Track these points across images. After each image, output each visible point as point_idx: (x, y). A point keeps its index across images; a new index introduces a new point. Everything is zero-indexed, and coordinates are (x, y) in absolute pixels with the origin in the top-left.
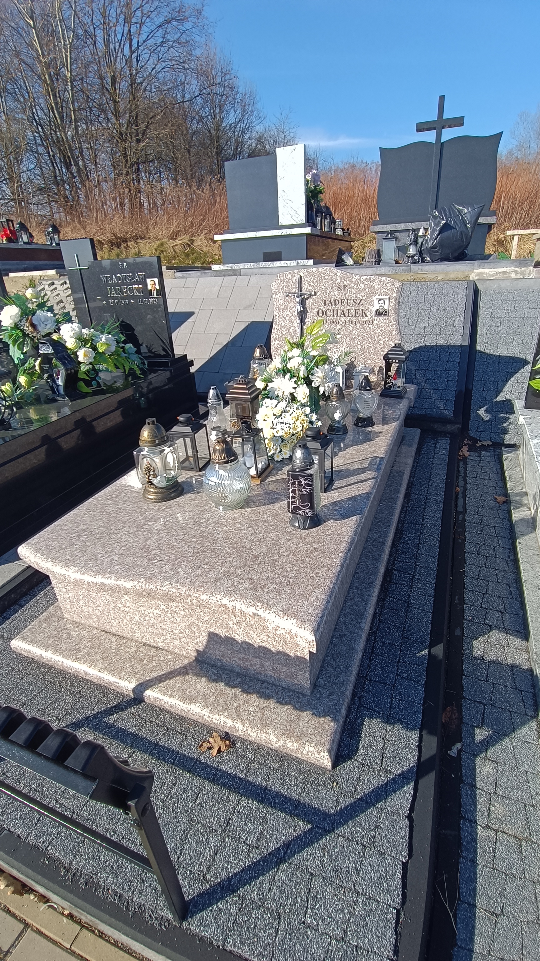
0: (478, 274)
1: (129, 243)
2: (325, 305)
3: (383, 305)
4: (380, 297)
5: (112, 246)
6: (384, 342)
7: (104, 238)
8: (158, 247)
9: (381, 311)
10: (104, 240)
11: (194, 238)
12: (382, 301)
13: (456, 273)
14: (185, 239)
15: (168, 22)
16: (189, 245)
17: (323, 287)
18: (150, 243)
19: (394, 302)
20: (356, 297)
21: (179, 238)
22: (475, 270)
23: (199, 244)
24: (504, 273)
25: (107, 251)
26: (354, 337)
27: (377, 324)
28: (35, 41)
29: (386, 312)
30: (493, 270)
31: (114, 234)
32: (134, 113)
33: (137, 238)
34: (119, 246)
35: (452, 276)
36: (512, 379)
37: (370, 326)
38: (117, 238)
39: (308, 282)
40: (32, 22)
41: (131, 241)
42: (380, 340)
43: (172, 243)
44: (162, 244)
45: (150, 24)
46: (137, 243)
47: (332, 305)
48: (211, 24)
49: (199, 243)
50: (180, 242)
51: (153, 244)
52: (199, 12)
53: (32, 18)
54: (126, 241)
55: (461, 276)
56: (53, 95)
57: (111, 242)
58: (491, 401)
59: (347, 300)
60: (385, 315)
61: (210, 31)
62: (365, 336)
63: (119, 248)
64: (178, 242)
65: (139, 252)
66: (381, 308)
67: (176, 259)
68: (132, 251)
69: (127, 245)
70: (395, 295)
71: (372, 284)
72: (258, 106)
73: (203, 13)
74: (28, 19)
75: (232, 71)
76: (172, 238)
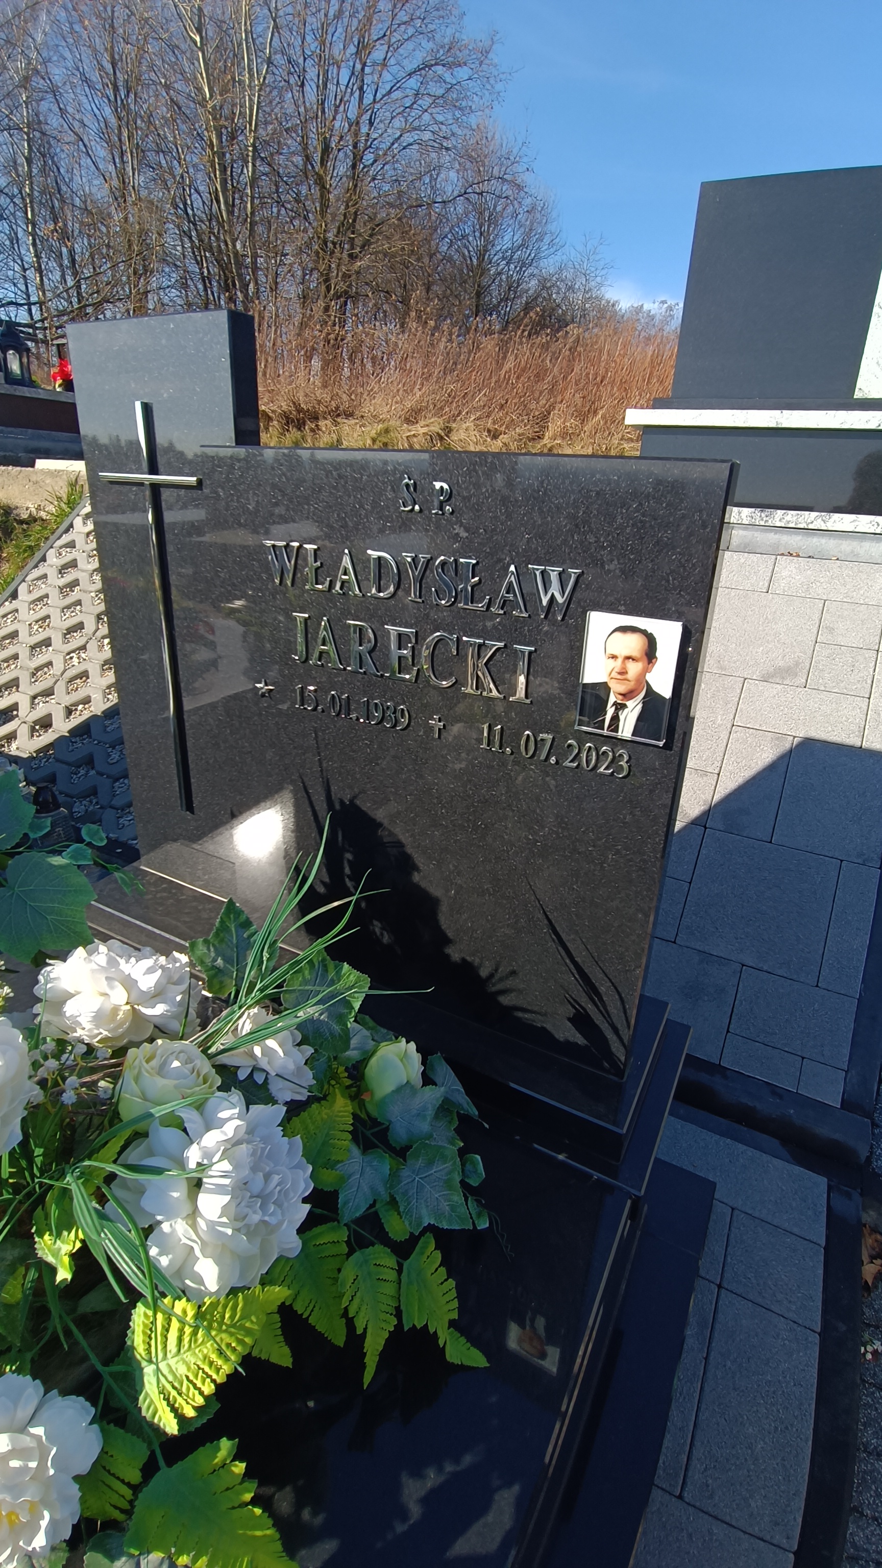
1: (322, 423)
5: (287, 424)
7: (275, 408)
8: (379, 434)
10: (273, 411)
11: (454, 425)
14: (435, 425)
15: (427, 66)
16: (441, 438)
18: (363, 425)
21: (422, 423)
23: (462, 437)
25: (276, 433)
28: (201, 74)
31: (294, 403)
32: (352, 210)
33: (337, 414)
34: (300, 426)
38: (299, 410)
40: (198, 39)
41: (326, 419)
43: (407, 431)
44: (387, 431)
45: (397, 68)
46: (336, 424)
48: (501, 76)
49: (462, 435)
50: (425, 430)
51: (368, 428)
52: (486, 52)
53: (199, 31)
54: (315, 418)
56: (220, 171)
57: (287, 418)
61: (499, 87)
63: (299, 429)
64: (420, 429)
65: (339, 441)
68: (325, 439)
69: (317, 426)
72: (552, 227)
73: (490, 56)
74: (192, 31)
75: (525, 159)
76: (408, 421)
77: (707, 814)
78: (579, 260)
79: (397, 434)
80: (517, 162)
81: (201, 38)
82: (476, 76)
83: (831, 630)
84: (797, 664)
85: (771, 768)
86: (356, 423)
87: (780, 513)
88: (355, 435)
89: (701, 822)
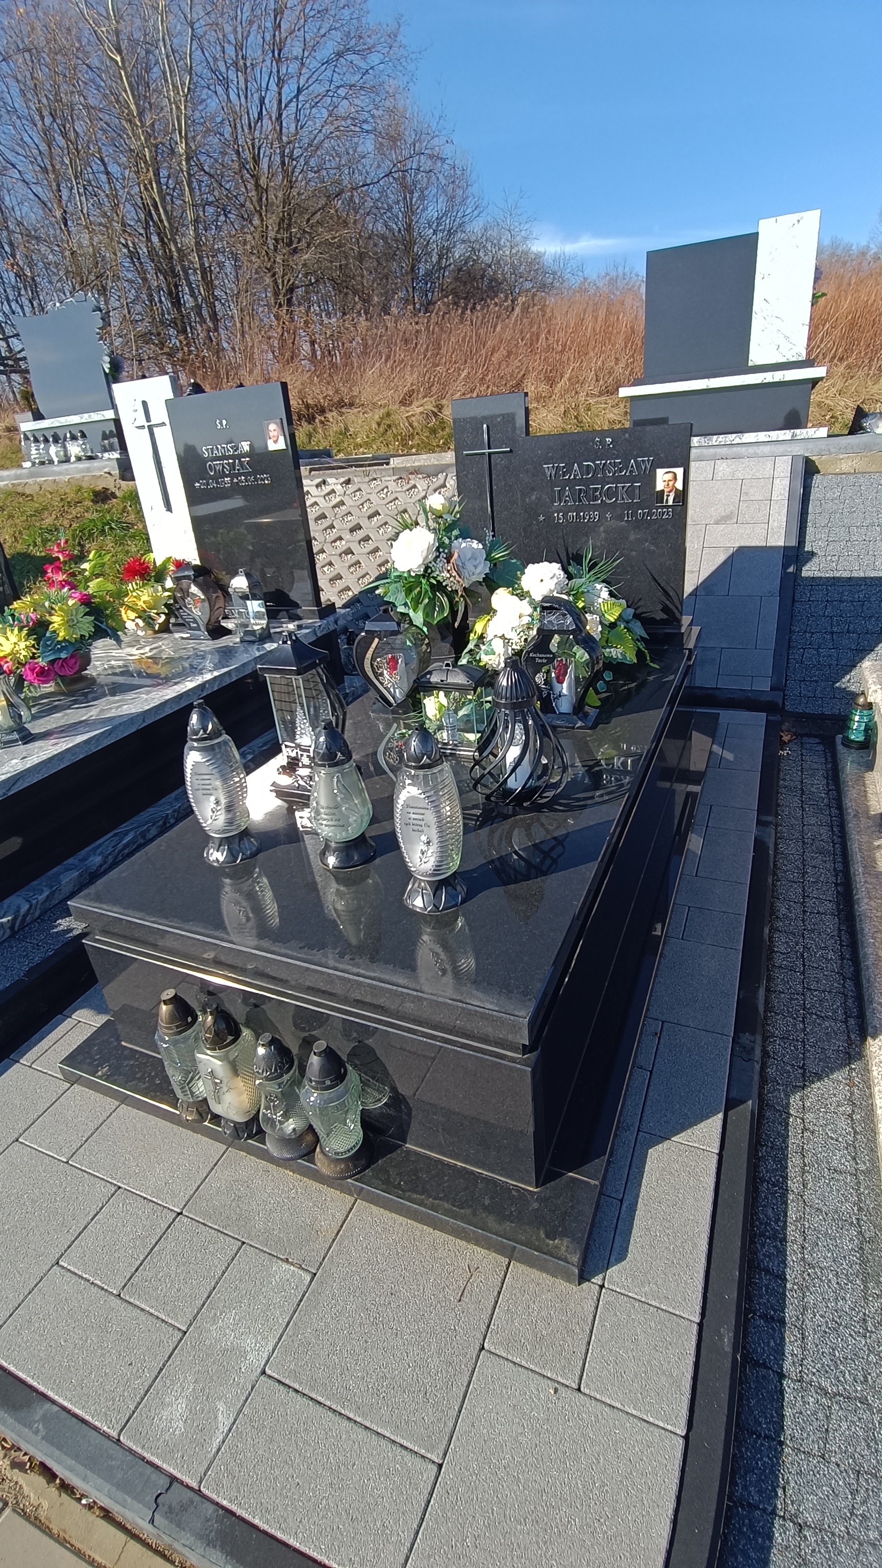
1: (329, 415)
8: (382, 418)
15: (340, 55)
16: (435, 415)
21: (415, 403)
28: (126, 91)
33: (341, 405)
38: (308, 406)
40: (118, 59)
41: (331, 411)
44: (388, 415)
46: (341, 414)
48: (411, 56)
50: (421, 409)
52: (394, 36)
53: (119, 51)
54: (322, 411)
61: (411, 67)
63: (310, 423)
64: (415, 409)
65: (347, 429)
67: (413, 438)
72: (473, 189)
73: (398, 39)
74: (112, 53)
75: (444, 132)
76: (403, 403)
77: (696, 589)
78: (502, 217)
79: (397, 416)
80: (437, 136)
81: (122, 59)
82: (387, 59)
83: (747, 494)
84: (732, 513)
85: (725, 563)
86: (359, 412)
87: (715, 437)
88: (360, 422)
89: (694, 593)
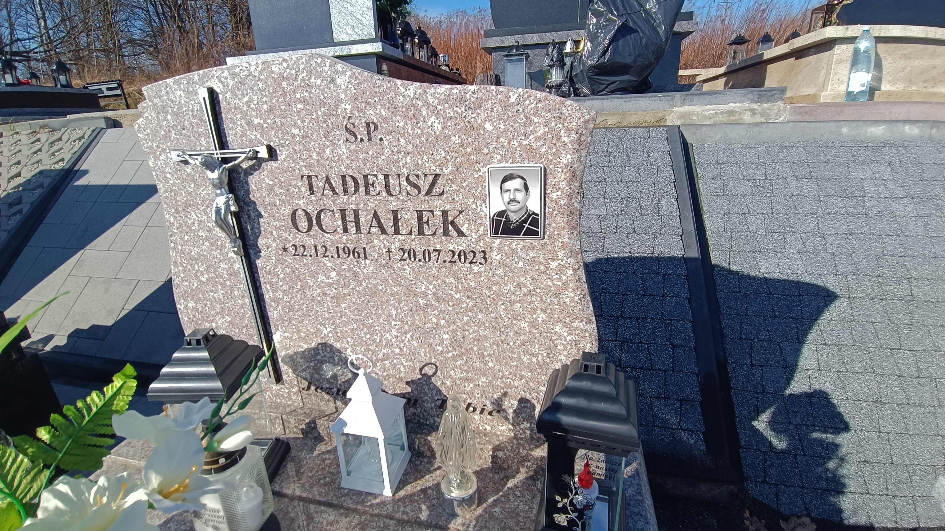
0: (682, 116)
2: (312, 193)
3: (520, 196)
4: (508, 166)
6: (533, 324)
9: (514, 217)
12: (516, 184)
13: (640, 113)
17: (295, 131)
19: (563, 184)
20: (417, 166)
22: (675, 109)
24: (731, 113)
26: (422, 302)
27: (502, 264)
29: (535, 222)
30: (709, 107)
35: (634, 119)
36: (810, 336)
37: (476, 268)
39: (244, 115)
42: (516, 317)
47: (335, 193)
55: (650, 118)
58: (778, 394)
59: (386, 177)
60: (529, 232)
62: (460, 302)
66: (514, 207)
70: (567, 158)
71: (471, 116)
